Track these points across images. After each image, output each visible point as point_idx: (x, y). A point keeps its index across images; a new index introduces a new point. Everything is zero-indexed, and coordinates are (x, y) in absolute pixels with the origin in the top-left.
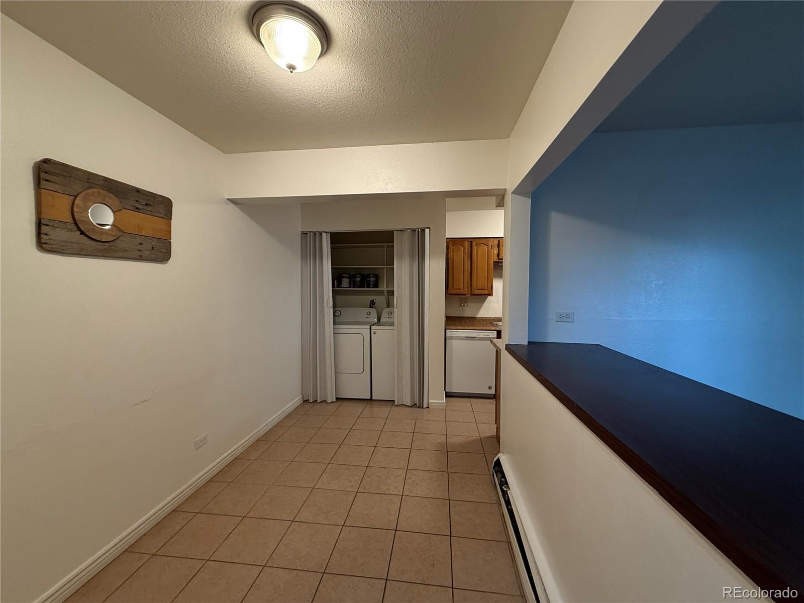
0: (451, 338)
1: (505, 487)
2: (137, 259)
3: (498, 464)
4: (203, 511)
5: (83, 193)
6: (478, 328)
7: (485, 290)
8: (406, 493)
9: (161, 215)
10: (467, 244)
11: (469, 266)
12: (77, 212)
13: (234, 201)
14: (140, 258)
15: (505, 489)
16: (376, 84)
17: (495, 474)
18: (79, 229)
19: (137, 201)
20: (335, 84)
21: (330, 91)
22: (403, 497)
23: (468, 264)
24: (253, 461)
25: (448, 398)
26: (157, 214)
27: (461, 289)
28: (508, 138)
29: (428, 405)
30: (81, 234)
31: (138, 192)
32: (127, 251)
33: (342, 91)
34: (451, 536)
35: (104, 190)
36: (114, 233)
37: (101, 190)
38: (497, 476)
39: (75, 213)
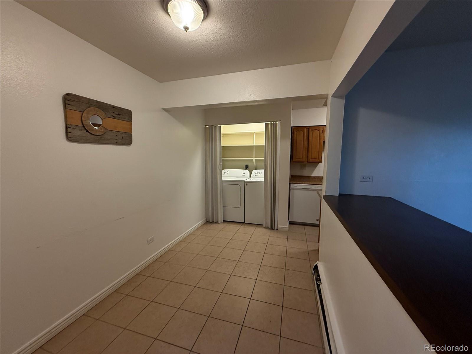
0: (294, 189)
1: (319, 282)
2: (115, 144)
3: (316, 267)
4: (151, 276)
5: (86, 110)
6: (311, 183)
7: (317, 159)
8: (259, 278)
9: (126, 120)
10: (306, 130)
11: (307, 144)
12: (84, 120)
13: (165, 110)
14: (116, 143)
15: (319, 283)
16: (240, 32)
17: (314, 273)
18: (86, 129)
19: (114, 113)
20: (215, 35)
21: (213, 40)
22: (257, 280)
23: (306, 143)
24: (177, 252)
25: (290, 225)
26: (124, 119)
27: (301, 159)
28: (331, 59)
29: (278, 228)
30: (87, 132)
31: (114, 108)
32: (109, 140)
33: (220, 39)
34: (283, 306)
35: (96, 107)
36: (103, 131)
37: (95, 108)
38: (315, 275)
39: (83, 121)
